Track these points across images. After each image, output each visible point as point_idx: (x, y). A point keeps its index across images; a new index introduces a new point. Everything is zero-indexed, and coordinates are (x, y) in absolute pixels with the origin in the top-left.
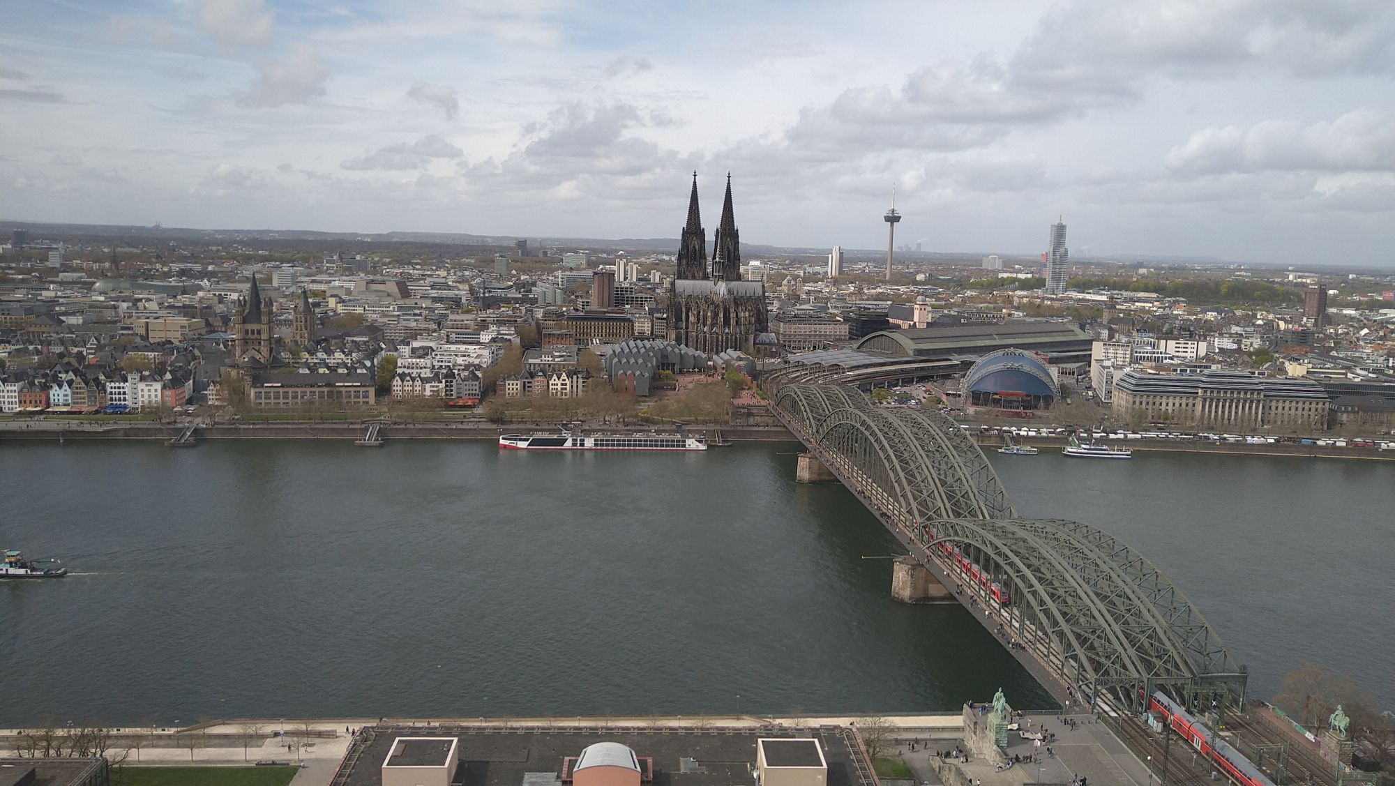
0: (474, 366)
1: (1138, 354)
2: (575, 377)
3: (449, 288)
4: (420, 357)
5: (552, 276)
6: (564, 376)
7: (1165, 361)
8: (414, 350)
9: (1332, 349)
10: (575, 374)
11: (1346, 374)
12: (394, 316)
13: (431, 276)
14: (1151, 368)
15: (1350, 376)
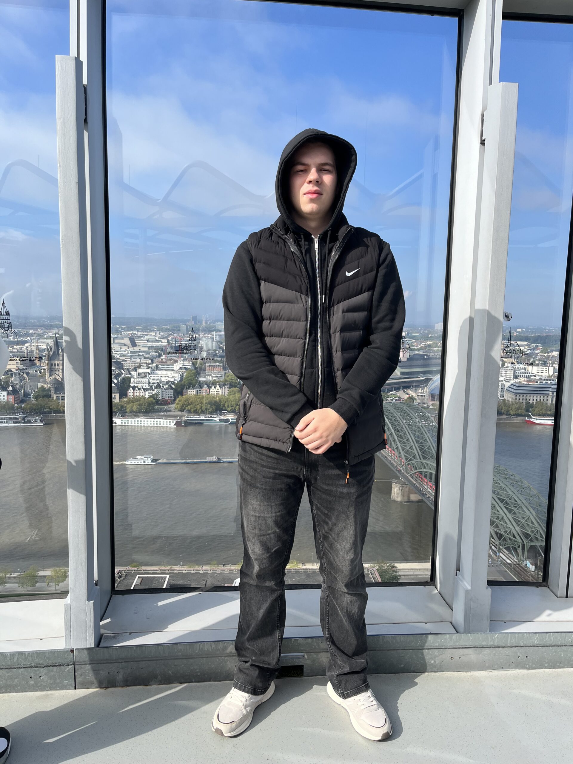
0: (171, 382)
1: (517, 374)
2: (223, 387)
3: (157, 341)
4: (142, 378)
5: (210, 334)
6: (218, 387)
7: (531, 377)
8: (139, 374)
10: (224, 385)
12: (128, 356)
13: (147, 335)
14: (524, 381)
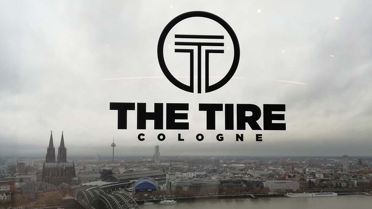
2: (8, 195)
6: (4, 195)
7: (184, 178)
9: (221, 173)
10: (8, 193)
11: (224, 178)
15: (225, 179)
